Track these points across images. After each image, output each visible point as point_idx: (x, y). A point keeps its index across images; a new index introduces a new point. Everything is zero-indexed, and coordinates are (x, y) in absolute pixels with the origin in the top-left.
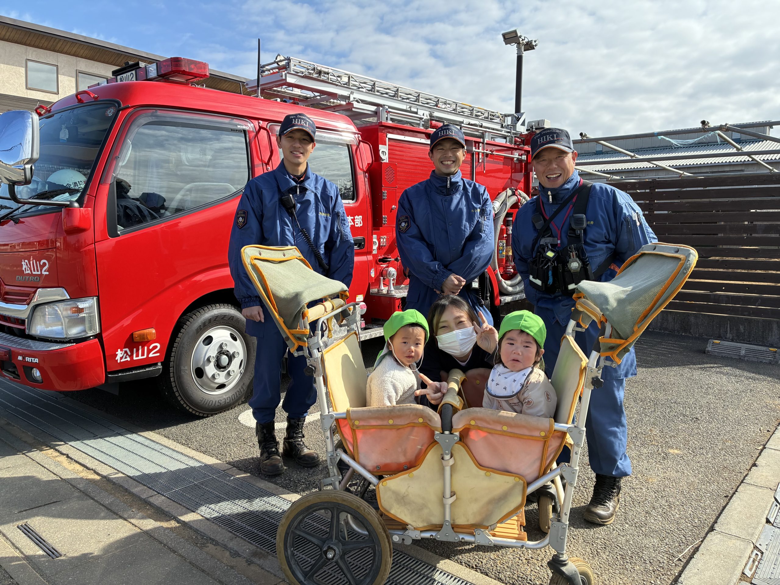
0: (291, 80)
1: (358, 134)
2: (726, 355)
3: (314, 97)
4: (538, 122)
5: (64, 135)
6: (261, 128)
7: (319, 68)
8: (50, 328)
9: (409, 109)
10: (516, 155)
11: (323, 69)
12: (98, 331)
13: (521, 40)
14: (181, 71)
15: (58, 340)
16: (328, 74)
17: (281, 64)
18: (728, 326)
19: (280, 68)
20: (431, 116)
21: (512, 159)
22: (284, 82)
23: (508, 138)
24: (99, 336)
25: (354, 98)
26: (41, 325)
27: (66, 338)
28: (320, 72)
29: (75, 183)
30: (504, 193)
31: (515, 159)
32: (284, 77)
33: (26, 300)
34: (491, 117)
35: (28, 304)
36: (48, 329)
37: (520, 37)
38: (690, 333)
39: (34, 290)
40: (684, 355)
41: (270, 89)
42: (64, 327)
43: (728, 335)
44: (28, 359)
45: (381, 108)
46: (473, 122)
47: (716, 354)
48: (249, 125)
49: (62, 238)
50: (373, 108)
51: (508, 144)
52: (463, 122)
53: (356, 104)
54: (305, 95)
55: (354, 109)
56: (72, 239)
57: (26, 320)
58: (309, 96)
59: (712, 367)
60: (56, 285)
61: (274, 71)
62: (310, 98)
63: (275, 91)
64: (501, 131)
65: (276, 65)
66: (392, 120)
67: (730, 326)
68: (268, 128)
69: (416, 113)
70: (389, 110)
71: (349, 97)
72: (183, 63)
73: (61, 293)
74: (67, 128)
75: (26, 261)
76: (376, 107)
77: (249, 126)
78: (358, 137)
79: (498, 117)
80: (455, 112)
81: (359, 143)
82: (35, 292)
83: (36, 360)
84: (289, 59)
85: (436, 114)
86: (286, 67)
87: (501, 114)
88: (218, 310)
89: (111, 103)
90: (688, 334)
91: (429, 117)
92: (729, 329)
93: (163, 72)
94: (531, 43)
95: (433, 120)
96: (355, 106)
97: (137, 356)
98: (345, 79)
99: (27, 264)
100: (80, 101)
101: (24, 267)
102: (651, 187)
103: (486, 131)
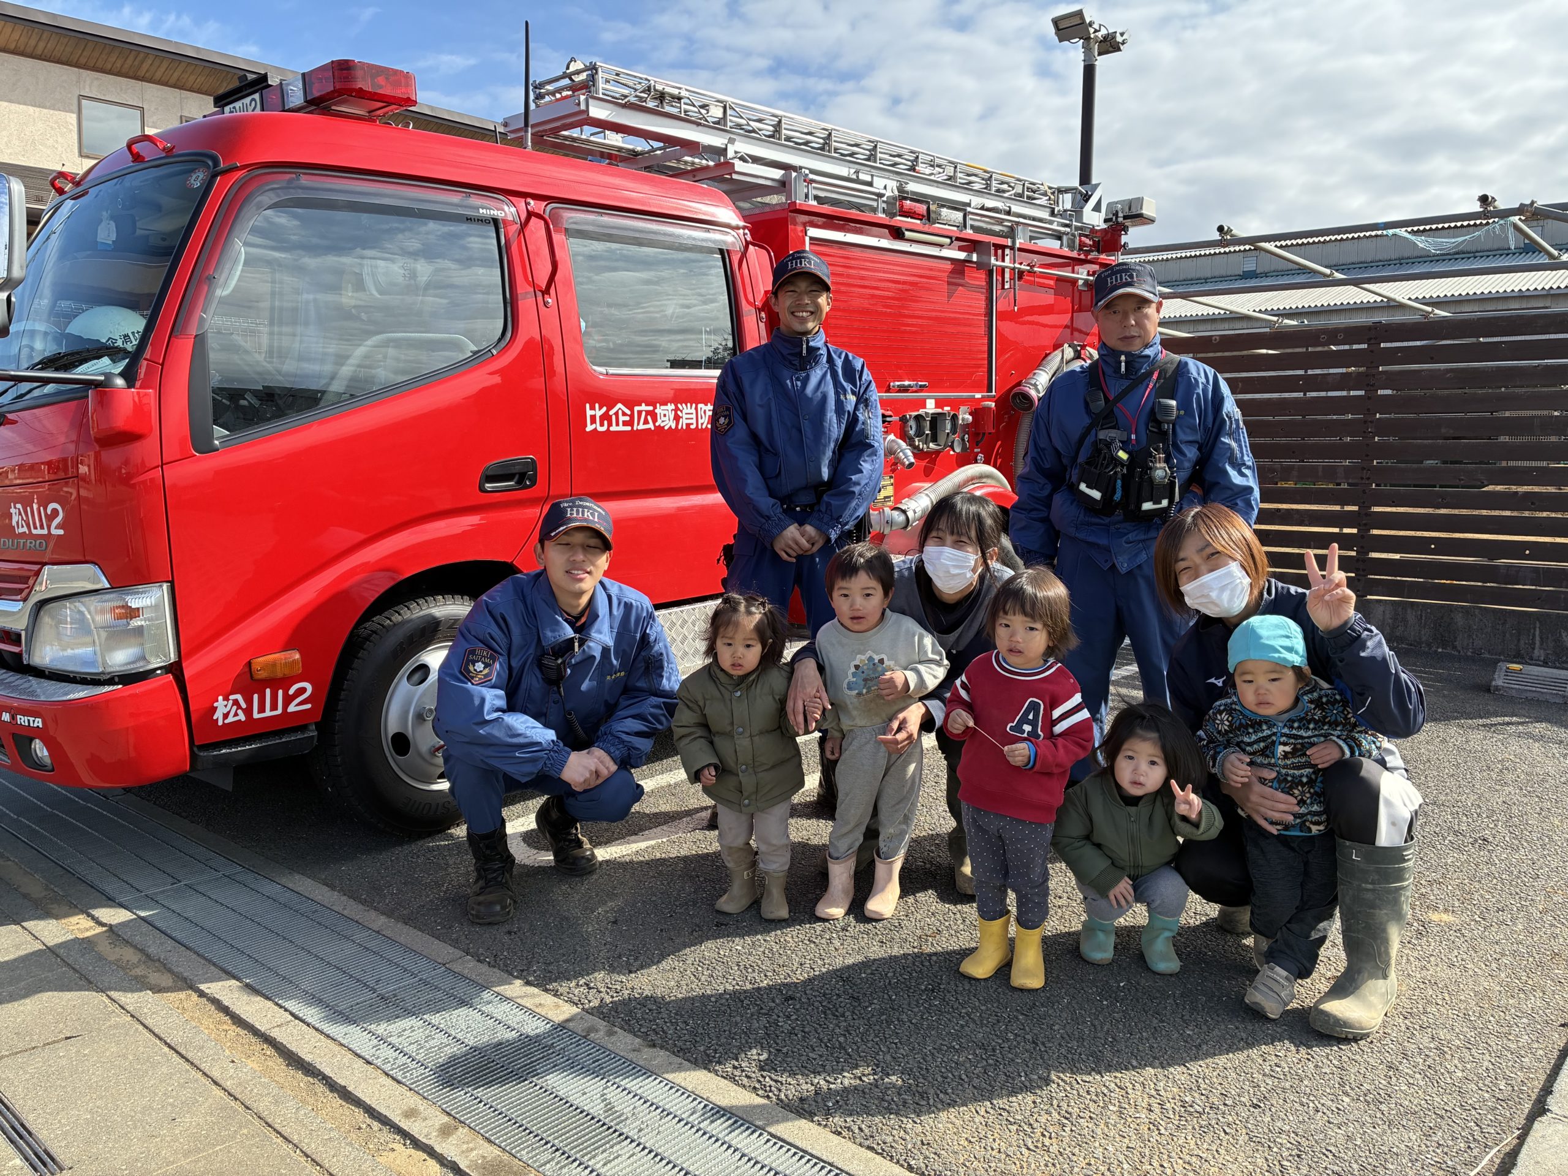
0: (597, 112)
1: (744, 228)
2: (1534, 695)
3: (649, 152)
4: (1130, 203)
5: (107, 233)
6: (530, 214)
7: (659, 87)
8: (69, 652)
9: (854, 177)
10: (1082, 274)
11: (668, 90)
12: (173, 657)
13: (1091, 30)
14: (355, 90)
15: (89, 677)
16: (679, 99)
17: (578, 78)
18: (1537, 633)
19: (575, 88)
20: (901, 189)
21: (1074, 282)
22: (585, 116)
23: (1065, 238)
24: (175, 669)
25: (736, 152)
26: (52, 645)
27: (103, 673)
28: (661, 97)
29: (126, 336)
30: (1058, 353)
31: (1081, 282)
32: (583, 107)
33: (21, 591)
34: (1029, 194)
35: (25, 600)
36: (65, 654)
37: (1091, 24)
38: (1454, 648)
39: (36, 567)
40: (1444, 696)
41: (555, 131)
42: (98, 648)
43: (1536, 651)
44: (22, 720)
45: (794, 174)
46: (990, 203)
47: (1514, 693)
48: (506, 208)
49: (92, 454)
50: (778, 174)
51: (1066, 251)
52: (969, 205)
53: (739, 166)
54: (631, 147)
55: (735, 176)
56: (113, 457)
57: (23, 634)
58: (639, 149)
59: (1508, 724)
60: (81, 558)
61: (565, 93)
62: (642, 153)
63: (566, 138)
64: (1051, 222)
65: (567, 81)
66: (816, 198)
67: (1541, 632)
68: (547, 216)
69: (870, 184)
70: (811, 176)
71: (726, 150)
72: (359, 73)
73: (90, 576)
74: (112, 218)
75: (19, 506)
76: (783, 172)
77: (507, 211)
78: (745, 234)
79: (1045, 194)
80: (950, 182)
81: (746, 248)
82: (37, 573)
83: (38, 723)
84: (593, 69)
85: (913, 187)
86: (588, 86)
87: (1050, 188)
88: (441, 608)
89: (197, 160)
90: (1449, 650)
91: (896, 193)
92: (1538, 638)
93: (316, 94)
94: (1114, 37)
95: (906, 198)
96: (737, 169)
97: (262, 709)
98: (716, 112)
99: (20, 514)
100: (137, 158)
101: (15, 519)
102: (1370, 339)
103: (1018, 223)
